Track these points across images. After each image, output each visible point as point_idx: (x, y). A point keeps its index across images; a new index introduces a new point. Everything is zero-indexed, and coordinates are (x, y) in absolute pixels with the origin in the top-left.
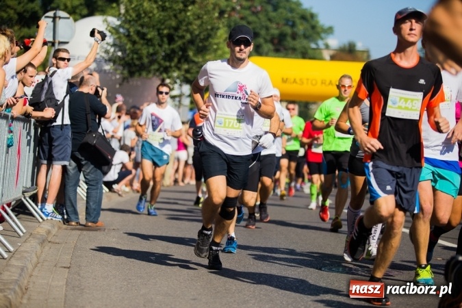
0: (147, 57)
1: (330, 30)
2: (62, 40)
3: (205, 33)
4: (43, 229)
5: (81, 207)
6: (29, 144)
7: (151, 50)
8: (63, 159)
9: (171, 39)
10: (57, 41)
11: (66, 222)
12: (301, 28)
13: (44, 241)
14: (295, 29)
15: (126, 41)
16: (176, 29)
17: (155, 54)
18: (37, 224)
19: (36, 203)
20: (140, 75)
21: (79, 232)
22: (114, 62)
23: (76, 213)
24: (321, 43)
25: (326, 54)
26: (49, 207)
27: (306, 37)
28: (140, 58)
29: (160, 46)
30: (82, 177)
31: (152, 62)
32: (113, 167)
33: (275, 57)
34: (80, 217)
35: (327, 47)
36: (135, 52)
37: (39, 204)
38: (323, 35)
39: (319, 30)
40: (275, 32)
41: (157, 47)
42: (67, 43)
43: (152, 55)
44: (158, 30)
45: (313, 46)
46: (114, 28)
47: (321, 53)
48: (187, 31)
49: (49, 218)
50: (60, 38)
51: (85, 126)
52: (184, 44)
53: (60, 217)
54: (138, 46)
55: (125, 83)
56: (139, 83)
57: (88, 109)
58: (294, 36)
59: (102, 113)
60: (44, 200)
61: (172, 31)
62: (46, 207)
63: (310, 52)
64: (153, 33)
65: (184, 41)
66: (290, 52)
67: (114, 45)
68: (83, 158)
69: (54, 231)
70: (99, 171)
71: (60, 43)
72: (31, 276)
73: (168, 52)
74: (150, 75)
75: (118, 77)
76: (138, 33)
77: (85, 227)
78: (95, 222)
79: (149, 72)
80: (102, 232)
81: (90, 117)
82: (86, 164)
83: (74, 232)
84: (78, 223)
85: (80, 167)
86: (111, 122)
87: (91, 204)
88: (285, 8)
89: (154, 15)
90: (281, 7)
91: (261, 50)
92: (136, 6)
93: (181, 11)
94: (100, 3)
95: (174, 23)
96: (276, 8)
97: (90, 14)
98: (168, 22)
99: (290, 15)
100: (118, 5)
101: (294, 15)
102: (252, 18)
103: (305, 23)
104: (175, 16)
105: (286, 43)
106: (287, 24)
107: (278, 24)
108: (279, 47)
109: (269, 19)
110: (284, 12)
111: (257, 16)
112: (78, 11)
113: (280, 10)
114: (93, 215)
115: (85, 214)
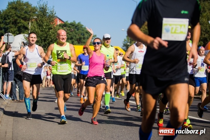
1: (95, 36)
3: (56, 38)
4: (6, 102)
5: (17, 95)
8: (12, 80)
9: (45, 40)
11: (13, 100)
12: (86, 36)
13: (6, 106)
14: (84, 36)
16: (46, 37)
18: (4, 101)
21: (17, 103)
23: (16, 97)
29: (42, 43)
30: (17, 86)
33: (78, 45)
37: (5, 95)
40: (78, 37)
41: (40, 43)
42: (12, 43)
44: (41, 38)
46: (27, 38)
48: (50, 38)
49: (8, 99)
50: (9, 42)
51: (17, 69)
52: (49, 42)
53: (11, 98)
58: (84, 38)
60: (6, 93)
61: (45, 38)
62: (7, 95)
66: (83, 43)
68: (17, 79)
69: (9, 103)
70: (22, 83)
72: (2, 118)
73: (44, 45)
77: (19, 101)
78: (22, 100)
82: (18, 81)
83: (16, 103)
84: (17, 100)
85: (16, 82)
87: (20, 94)
88: (81, 30)
89: (39, 33)
90: (79, 29)
91: (74, 43)
92: (34, 30)
93: (48, 31)
94: (23, 30)
95: (45, 35)
96: (78, 30)
97: (20, 33)
98: (44, 35)
99: (82, 32)
100: (28, 30)
101: (84, 32)
102: (70, 33)
103: (87, 34)
104: (46, 33)
105: (81, 41)
106: (82, 35)
107: (79, 35)
108: (79, 42)
109: (76, 33)
110: (81, 31)
111: (72, 32)
112: (15, 32)
113: (79, 30)
114: (21, 98)
115: (19, 97)
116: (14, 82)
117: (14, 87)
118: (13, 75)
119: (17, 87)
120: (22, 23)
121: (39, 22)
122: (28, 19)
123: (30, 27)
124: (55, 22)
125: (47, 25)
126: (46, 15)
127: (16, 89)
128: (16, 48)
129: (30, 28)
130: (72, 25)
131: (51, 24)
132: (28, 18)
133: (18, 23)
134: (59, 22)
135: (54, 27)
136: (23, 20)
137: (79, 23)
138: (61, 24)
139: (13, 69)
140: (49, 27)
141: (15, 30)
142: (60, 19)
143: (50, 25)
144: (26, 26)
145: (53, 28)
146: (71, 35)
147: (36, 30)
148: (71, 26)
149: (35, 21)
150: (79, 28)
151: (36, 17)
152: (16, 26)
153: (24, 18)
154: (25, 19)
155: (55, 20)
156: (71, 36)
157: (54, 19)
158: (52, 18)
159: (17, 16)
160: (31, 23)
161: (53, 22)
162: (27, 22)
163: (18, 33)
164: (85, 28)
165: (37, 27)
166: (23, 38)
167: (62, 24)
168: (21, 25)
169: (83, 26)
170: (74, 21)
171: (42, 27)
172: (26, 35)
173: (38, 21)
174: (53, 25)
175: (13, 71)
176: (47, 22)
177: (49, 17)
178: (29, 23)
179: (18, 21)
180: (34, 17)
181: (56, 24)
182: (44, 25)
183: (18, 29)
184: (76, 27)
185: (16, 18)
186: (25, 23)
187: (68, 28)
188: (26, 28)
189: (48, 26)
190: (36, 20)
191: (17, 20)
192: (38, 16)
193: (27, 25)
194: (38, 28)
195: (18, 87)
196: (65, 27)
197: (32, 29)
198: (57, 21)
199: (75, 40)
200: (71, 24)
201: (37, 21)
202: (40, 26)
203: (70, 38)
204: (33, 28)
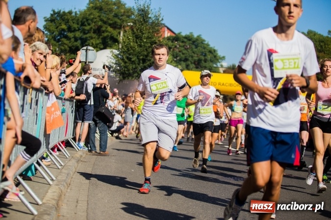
0: (132, 70)
1: (223, 58)
2: (90, 61)
4: (78, 154)
5: (97, 144)
6: (72, 112)
7: (134, 66)
8: (89, 120)
9: (144, 61)
10: (87, 61)
11: (90, 151)
12: (209, 57)
13: (79, 160)
15: (121, 62)
16: (147, 56)
17: (136, 68)
18: (75, 152)
19: (75, 141)
20: (128, 78)
21: (96, 156)
22: (116, 72)
23: (95, 147)
24: (219, 64)
25: (221, 70)
26: (82, 144)
27: (211, 61)
28: (128, 70)
29: (139, 64)
30: (97, 129)
31: (134, 73)
32: (114, 124)
34: (97, 149)
35: (222, 66)
36: (126, 67)
37: (77, 142)
38: (220, 60)
39: (218, 58)
40: (196, 58)
41: (137, 65)
42: (92, 62)
43: (134, 69)
44: (138, 56)
45: (215, 66)
46: (115, 55)
47: (219, 70)
49: (82, 149)
50: (89, 60)
51: (99, 104)
52: (150, 63)
53: (87, 148)
54: (127, 64)
55: (121, 83)
56: (128, 83)
57: (100, 95)
58: (205, 61)
59: (107, 97)
60: (79, 140)
62: (80, 144)
63: (213, 68)
64: (135, 58)
65: (151, 62)
67: (116, 64)
68: (97, 119)
69: (84, 156)
70: (106, 126)
71: (89, 62)
72: (72, 178)
73: (142, 67)
74: (134, 79)
75: (117, 79)
76: (127, 58)
77: (99, 154)
78: (104, 152)
79: (133, 77)
80: (108, 157)
81: (101, 99)
82: (99, 122)
83: (94, 156)
84: (96, 152)
85: (96, 124)
86: (113, 101)
87: (102, 142)
88: (201, 47)
89: (135, 49)
90: (199, 46)
91: (189, 68)
92: (127, 45)
93: (149, 47)
94: (109, 42)
95: (145, 53)
96: (197, 47)
97: (105, 48)
98: (143, 53)
99: (203, 50)
100: (118, 44)
101: (206, 50)
102: (185, 52)
103: (211, 54)
104: (146, 50)
105: (202, 64)
106: (202, 55)
107: (198, 54)
108: (198, 66)
109: (193, 52)
110: (201, 49)
111: (187, 50)
112: (98, 46)
113: (199, 48)
114: (103, 148)
115: (99, 147)
116: (93, 123)
117: (92, 132)
118: (92, 112)
119: (98, 131)
120: (110, 32)
121: (136, 32)
122: (119, 27)
123: (121, 38)
124: (162, 33)
125: (148, 38)
126: (147, 21)
127: (96, 135)
128: (99, 71)
129: (121, 41)
130: (188, 38)
131: (154, 36)
132: (119, 24)
133: (103, 32)
134: (168, 33)
135: (159, 41)
136: (111, 27)
137: (198, 36)
138: (170, 36)
139: (92, 103)
140: (153, 40)
141: (98, 42)
142: (168, 29)
143: (153, 38)
144: (115, 37)
145: (157, 41)
146: (186, 55)
147: (132, 44)
148: (185, 40)
149: (130, 30)
150: (198, 44)
151: (132, 24)
152: (99, 36)
153: (113, 24)
154: (114, 26)
155: (161, 30)
156: (185, 57)
157: (160, 28)
158: (157, 26)
159: (101, 20)
160: (124, 33)
161: (158, 32)
162: (117, 30)
163: (102, 47)
164: (208, 45)
165: (133, 39)
166: (110, 55)
167: (172, 37)
168: (108, 36)
169: (205, 41)
170: (191, 33)
171: (141, 40)
172: (114, 51)
173: (135, 30)
174: (159, 37)
175: (93, 106)
176: (149, 32)
177: (151, 25)
178: (120, 33)
179: (104, 29)
180: (129, 24)
181: (163, 37)
182: (145, 37)
183: (103, 41)
184: (194, 42)
185: (100, 23)
186: (114, 33)
187: (181, 44)
188: (115, 41)
189: (150, 38)
190: (132, 28)
191: (101, 27)
192: (135, 23)
193: (117, 35)
194: (134, 42)
195: (100, 132)
196: (176, 41)
197: (124, 42)
198: (164, 32)
199: (192, 63)
200: (186, 37)
201: (132, 30)
202: (137, 37)
203: (183, 59)
204: (126, 40)
